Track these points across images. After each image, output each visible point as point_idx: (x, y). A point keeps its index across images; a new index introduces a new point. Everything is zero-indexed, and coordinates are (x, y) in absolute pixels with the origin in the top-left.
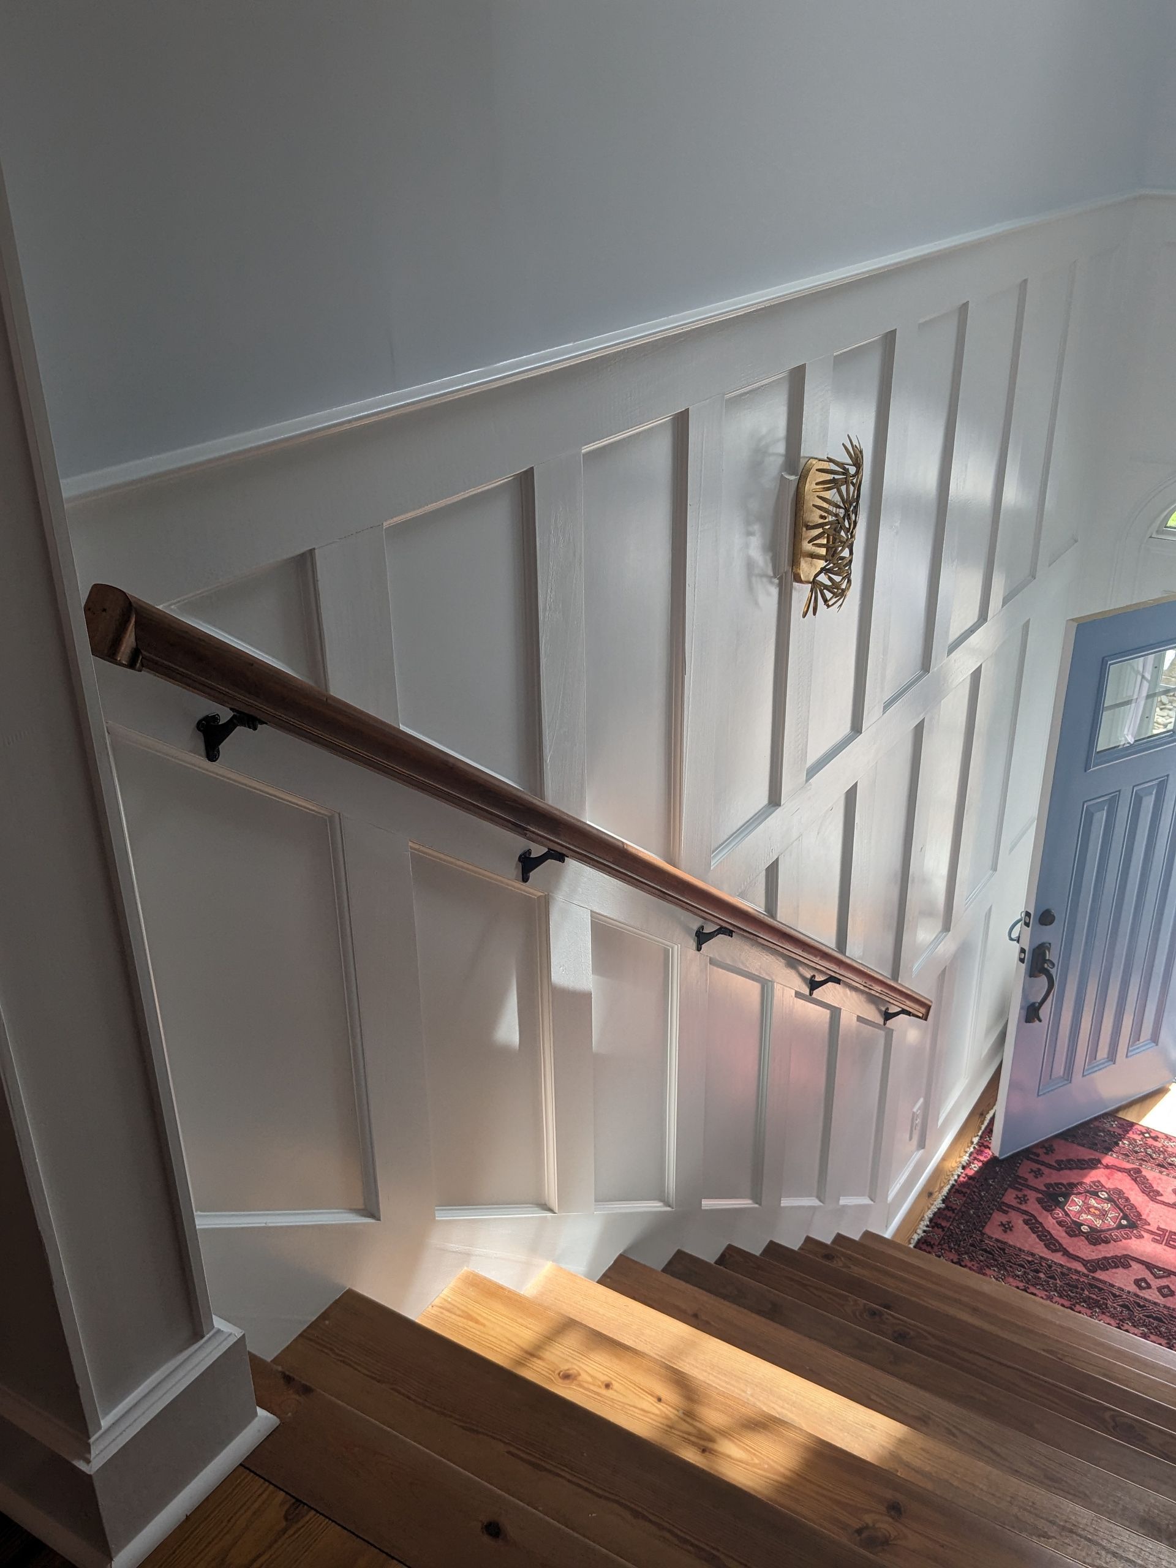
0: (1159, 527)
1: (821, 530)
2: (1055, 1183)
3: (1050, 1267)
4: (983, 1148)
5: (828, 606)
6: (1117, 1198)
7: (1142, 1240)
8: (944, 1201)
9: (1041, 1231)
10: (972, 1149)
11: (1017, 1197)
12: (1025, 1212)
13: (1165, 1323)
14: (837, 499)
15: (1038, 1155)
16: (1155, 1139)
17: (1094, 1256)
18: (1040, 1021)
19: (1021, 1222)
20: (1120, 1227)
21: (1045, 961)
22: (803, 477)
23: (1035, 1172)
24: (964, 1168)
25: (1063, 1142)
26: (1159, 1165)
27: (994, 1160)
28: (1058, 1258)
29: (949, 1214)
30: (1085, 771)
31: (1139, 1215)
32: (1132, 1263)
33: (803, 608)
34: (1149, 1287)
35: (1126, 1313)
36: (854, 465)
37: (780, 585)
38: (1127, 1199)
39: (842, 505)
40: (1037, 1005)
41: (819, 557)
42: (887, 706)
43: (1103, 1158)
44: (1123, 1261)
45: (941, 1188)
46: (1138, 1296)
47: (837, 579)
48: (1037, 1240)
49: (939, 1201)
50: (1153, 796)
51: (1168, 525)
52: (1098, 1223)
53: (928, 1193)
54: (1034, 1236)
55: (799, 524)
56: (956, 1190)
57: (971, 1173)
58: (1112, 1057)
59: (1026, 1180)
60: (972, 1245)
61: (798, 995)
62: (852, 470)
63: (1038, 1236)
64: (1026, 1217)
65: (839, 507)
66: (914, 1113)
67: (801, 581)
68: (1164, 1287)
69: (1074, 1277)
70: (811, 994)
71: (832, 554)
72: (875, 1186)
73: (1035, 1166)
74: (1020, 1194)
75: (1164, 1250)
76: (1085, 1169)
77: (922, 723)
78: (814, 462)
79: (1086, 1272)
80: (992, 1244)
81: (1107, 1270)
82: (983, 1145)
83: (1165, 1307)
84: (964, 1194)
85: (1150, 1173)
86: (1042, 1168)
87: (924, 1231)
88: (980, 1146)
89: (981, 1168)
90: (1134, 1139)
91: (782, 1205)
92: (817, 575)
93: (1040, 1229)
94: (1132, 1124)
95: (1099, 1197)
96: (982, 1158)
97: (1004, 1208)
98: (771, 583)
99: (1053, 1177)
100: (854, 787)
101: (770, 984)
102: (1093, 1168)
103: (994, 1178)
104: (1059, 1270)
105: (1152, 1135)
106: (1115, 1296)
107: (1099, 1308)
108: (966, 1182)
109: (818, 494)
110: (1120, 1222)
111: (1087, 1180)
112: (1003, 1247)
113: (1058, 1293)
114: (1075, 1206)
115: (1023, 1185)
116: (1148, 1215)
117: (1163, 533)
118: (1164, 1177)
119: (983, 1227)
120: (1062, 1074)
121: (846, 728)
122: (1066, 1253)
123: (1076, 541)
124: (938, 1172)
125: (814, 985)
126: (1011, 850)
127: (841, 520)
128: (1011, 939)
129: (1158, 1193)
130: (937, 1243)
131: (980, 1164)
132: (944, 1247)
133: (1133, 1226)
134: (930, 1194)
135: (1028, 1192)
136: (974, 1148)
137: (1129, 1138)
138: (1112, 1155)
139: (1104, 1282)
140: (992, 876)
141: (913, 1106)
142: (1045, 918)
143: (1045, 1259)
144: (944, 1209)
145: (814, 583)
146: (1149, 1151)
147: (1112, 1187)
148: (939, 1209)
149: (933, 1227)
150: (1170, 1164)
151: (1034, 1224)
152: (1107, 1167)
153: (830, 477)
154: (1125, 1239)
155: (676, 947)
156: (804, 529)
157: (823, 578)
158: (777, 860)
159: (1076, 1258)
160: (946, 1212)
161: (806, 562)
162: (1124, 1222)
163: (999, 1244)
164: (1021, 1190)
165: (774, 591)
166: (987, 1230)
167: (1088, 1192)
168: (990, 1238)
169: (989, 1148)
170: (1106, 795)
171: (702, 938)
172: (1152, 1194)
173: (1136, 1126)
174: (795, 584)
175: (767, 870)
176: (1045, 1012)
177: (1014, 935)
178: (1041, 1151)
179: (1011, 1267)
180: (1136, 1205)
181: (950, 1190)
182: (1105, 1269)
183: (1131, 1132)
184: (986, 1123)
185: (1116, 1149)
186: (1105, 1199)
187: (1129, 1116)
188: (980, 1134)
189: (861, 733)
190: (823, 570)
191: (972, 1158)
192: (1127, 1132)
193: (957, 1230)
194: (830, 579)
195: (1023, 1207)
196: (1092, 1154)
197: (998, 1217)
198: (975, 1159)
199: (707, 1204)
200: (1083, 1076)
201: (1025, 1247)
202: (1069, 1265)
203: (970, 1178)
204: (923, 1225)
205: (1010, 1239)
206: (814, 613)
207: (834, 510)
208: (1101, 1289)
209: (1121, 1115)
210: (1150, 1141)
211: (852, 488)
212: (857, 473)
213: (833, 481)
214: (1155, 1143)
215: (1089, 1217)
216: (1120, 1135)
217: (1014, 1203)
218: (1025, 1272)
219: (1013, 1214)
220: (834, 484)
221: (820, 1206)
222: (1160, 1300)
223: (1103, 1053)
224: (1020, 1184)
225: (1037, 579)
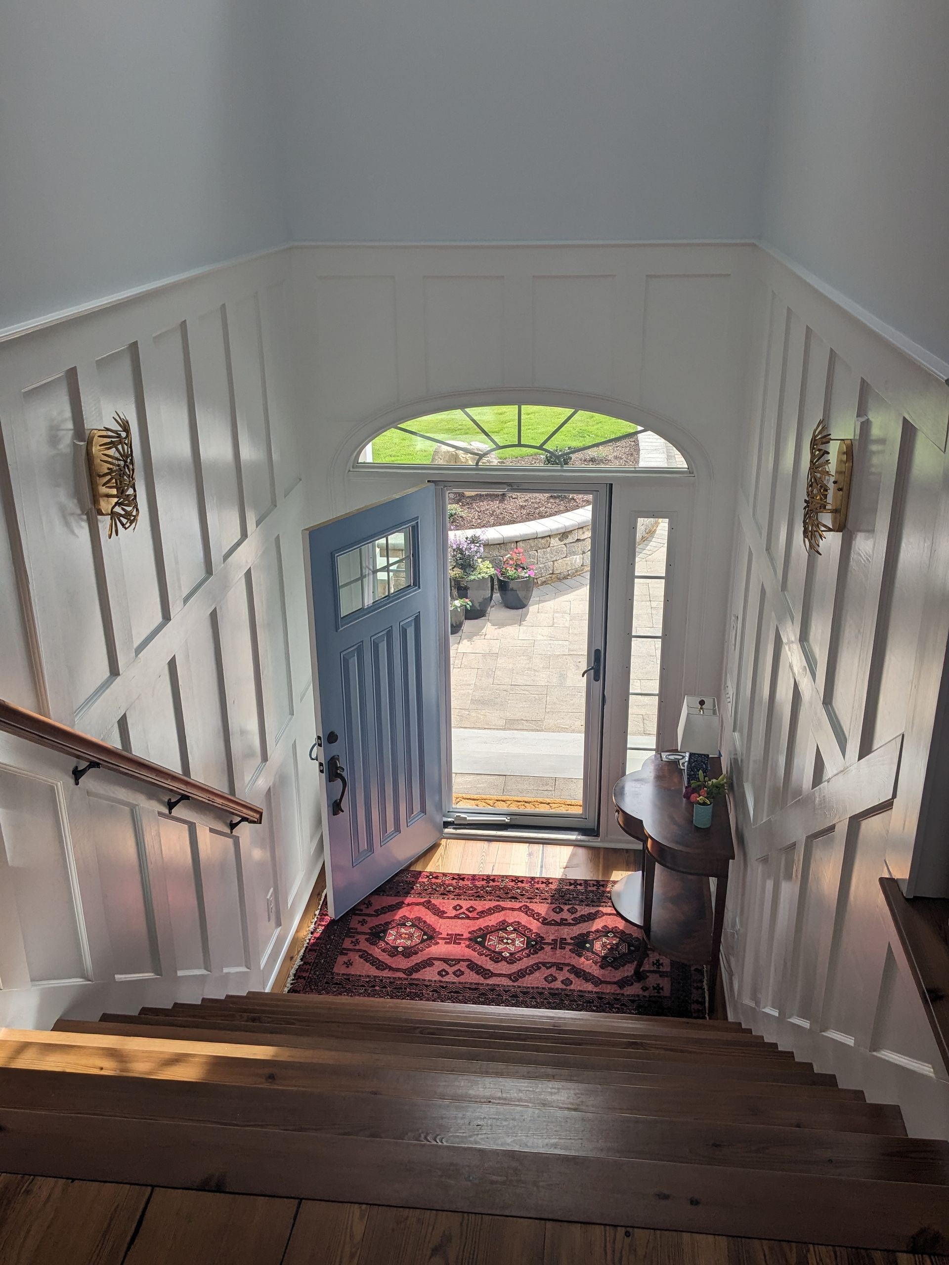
0: (353, 464)
1: (109, 477)
2: (376, 926)
3: (382, 980)
4: (323, 917)
5: (126, 529)
6: (418, 923)
7: (439, 945)
8: (302, 960)
9: (372, 960)
10: (316, 919)
11: (352, 942)
12: (360, 950)
13: (461, 993)
14: (117, 455)
15: (362, 910)
16: (437, 878)
17: (410, 965)
18: (343, 811)
19: (357, 957)
20: (423, 941)
21: (337, 768)
22: (90, 443)
23: (361, 922)
24: (312, 933)
25: (376, 896)
26: (441, 894)
27: (333, 922)
28: (386, 973)
29: (307, 967)
30: (337, 631)
31: (434, 929)
32: (434, 962)
33: (108, 532)
34: (447, 973)
35: (436, 995)
36: (124, 431)
37: (88, 519)
38: (425, 922)
39: (121, 458)
40: (338, 801)
41: (113, 496)
42: (186, 600)
43: (405, 900)
44: (428, 963)
45: (299, 952)
46: (441, 982)
47: (129, 509)
48: (371, 966)
49: (299, 960)
50: (385, 641)
51: (360, 461)
52: (409, 943)
53: (290, 957)
54: (368, 964)
55: (93, 474)
56: (310, 949)
57: (317, 935)
58: (397, 829)
59: (356, 929)
60: (327, 983)
61: (160, 814)
62: (124, 434)
63: (370, 964)
64: (361, 953)
65: (119, 460)
66: (268, 900)
67: (102, 514)
68: (457, 971)
69: (398, 982)
70: (170, 813)
71: (121, 492)
72: (248, 957)
73: (361, 918)
74: (354, 940)
75: (454, 947)
76: (394, 910)
77: (215, 611)
78: (96, 432)
79: (406, 977)
80: (340, 978)
81: (420, 971)
82: (323, 914)
83: (459, 983)
84: (315, 951)
85: (436, 901)
86: (366, 918)
87: (292, 984)
88: (321, 916)
89: (324, 930)
90: (423, 882)
91: (178, 975)
92: (113, 508)
93: (371, 958)
94: (420, 873)
95: (406, 926)
96: (323, 923)
97: (343, 952)
98: (82, 520)
99: (373, 922)
100: (174, 659)
101: (137, 808)
102: (400, 908)
103: (334, 934)
104: (388, 981)
105: (434, 876)
106: (427, 986)
107: (418, 997)
108: (315, 942)
109: (102, 452)
110: (422, 938)
111: (397, 917)
112: (348, 978)
113: (390, 996)
114: (391, 936)
115: (354, 933)
116: (440, 928)
117: (357, 467)
118: (446, 901)
119: (332, 969)
120: (366, 848)
121: (158, 618)
122: (391, 969)
123: (300, 480)
124: (295, 941)
125: (171, 806)
126: (301, 700)
127: (122, 469)
128: (313, 759)
129: (444, 912)
130: (302, 989)
131: (323, 928)
132: (307, 990)
133: (431, 938)
134: (292, 958)
135: (359, 937)
136: (317, 918)
137: (420, 882)
138: (410, 896)
139: (417, 980)
140: (290, 719)
141: (267, 896)
142: (332, 738)
143: (378, 977)
144: (303, 965)
145: (113, 514)
146: (434, 887)
147: (414, 917)
148: (299, 966)
149: (297, 979)
150: (448, 892)
151: (366, 957)
152: (408, 905)
153: (109, 440)
154: (428, 948)
155: (59, 783)
156: (98, 478)
157: (118, 509)
158: (125, 714)
159: (398, 970)
160: (305, 966)
161: (104, 501)
162: (425, 937)
163: (345, 977)
164: (354, 937)
165: (85, 525)
166: (335, 970)
167: (399, 925)
168: (338, 974)
169: (328, 915)
170: (353, 646)
171: (77, 774)
172: (440, 914)
173: (423, 874)
174: (99, 517)
175: (119, 722)
176: (345, 805)
177: (314, 756)
178: (362, 907)
179: (356, 989)
180: (431, 923)
181: (305, 951)
182: (417, 971)
183: (420, 878)
184: (322, 899)
185: (413, 891)
186: (410, 926)
187: (418, 868)
188: (320, 907)
189: (170, 620)
190: (117, 504)
191: (317, 925)
192: (418, 878)
193: (314, 976)
194: (123, 509)
195: (357, 947)
196: (398, 900)
197: (341, 959)
198: (319, 925)
199: (118, 977)
200: (381, 846)
201: (363, 973)
202: (394, 976)
203: (318, 939)
204: (290, 980)
205: (352, 971)
206: (117, 534)
207: (116, 462)
208: (417, 985)
209: (412, 869)
210: (434, 880)
211: (126, 447)
212: (127, 436)
213: (112, 442)
214: (437, 881)
215: (402, 941)
216: (413, 882)
217: (351, 947)
218: (365, 990)
219: (351, 954)
220: (113, 444)
221: (208, 974)
222: (456, 980)
223: (391, 828)
224: (352, 933)
225: (278, 506)
